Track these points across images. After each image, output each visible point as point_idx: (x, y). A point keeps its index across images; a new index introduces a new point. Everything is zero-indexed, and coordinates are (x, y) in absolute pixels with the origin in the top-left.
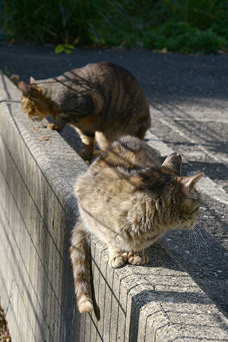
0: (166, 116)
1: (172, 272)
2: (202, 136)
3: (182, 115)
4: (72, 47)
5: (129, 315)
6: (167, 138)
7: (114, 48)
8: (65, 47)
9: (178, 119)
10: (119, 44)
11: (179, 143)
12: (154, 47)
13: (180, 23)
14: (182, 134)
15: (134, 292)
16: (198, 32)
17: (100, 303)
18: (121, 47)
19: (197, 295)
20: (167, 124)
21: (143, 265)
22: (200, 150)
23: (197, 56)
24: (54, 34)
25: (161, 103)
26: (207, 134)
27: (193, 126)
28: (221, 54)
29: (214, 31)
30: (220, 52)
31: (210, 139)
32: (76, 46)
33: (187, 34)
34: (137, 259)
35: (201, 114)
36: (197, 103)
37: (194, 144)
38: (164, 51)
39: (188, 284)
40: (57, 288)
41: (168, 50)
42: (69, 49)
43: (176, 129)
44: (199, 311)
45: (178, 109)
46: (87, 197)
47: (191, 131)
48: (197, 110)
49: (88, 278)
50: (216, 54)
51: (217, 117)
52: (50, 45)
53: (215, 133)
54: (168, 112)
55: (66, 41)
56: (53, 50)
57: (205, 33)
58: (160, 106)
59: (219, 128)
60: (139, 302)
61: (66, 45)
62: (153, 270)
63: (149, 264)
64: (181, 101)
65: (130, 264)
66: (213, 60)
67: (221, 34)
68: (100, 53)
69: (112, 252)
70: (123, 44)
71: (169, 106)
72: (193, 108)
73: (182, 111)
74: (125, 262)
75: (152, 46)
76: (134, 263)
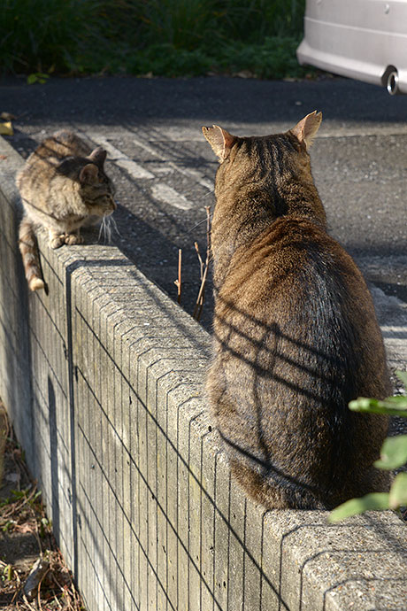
0: (141, 137)
1: (103, 247)
2: (175, 154)
3: (158, 136)
4: (46, 76)
5: (65, 284)
6: (139, 157)
7: (93, 75)
8: (38, 77)
9: (152, 140)
10: (100, 71)
11: (149, 161)
12: (138, 72)
13: (165, 45)
14: (154, 153)
15: (67, 264)
16: (185, 54)
17: (47, 281)
18: (101, 74)
19: (121, 261)
20: (140, 145)
21: (79, 244)
22: (170, 167)
23: (185, 79)
24: (25, 63)
25: (138, 126)
26: (180, 153)
27: (167, 145)
28: (210, 76)
29: (203, 52)
30: (210, 74)
31: (182, 157)
32: (52, 75)
33: (173, 56)
34: (72, 239)
35: (178, 134)
36: (176, 124)
37: (164, 162)
38: (149, 75)
39: (116, 254)
40: (14, 285)
41: (154, 74)
42: (43, 78)
43: (149, 149)
44: (120, 270)
45: (155, 131)
46: (29, 193)
47: (163, 150)
48: (175, 131)
49: (36, 263)
50: (206, 76)
51: (194, 136)
52: (23, 76)
53: (189, 151)
54: (144, 135)
55: (39, 69)
56: (25, 80)
57: (192, 54)
58: (136, 129)
59: (194, 147)
60: (71, 269)
61: (40, 74)
62: (87, 247)
63: (85, 244)
64: (159, 124)
65: (67, 244)
66: (202, 82)
67: (209, 55)
68: (78, 81)
69: (52, 235)
70: (104, 70)
71: (145, 129)
72: (172, 129)
73: (158, 133)
74: (62, 243)
75: (136, 71)
76: (70, 242)
